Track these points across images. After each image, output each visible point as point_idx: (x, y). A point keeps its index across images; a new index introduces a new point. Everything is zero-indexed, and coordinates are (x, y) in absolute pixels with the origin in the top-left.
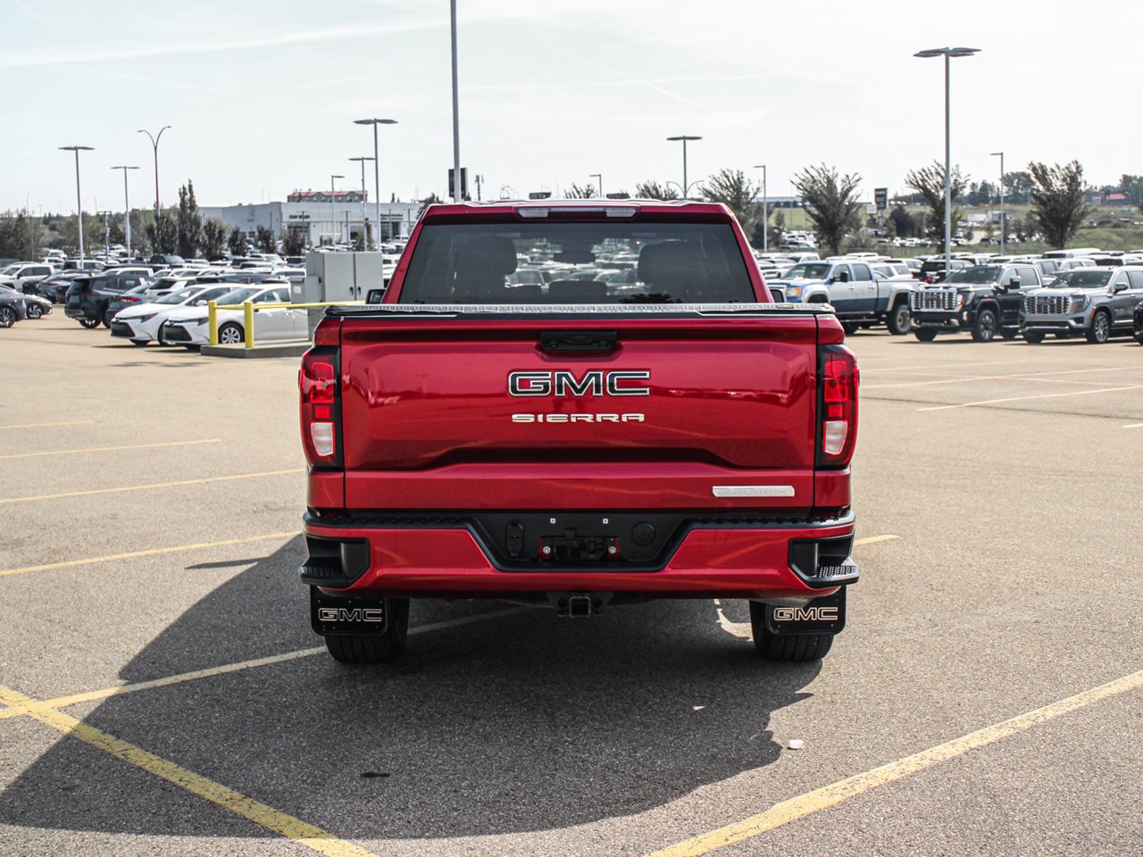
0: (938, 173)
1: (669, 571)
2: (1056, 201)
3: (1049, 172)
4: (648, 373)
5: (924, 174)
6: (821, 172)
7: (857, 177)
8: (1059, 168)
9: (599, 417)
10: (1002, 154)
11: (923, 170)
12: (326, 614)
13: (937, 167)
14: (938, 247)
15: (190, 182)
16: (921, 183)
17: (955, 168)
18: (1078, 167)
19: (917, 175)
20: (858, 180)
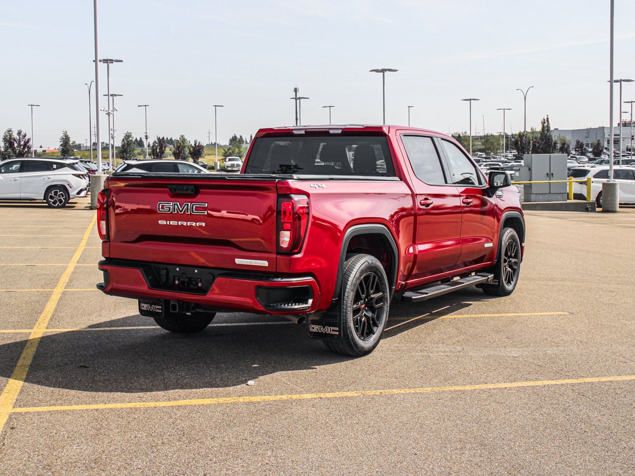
1: (208, 296)
4: (207, 204)
9: (189, 224)
15: (548, 116)
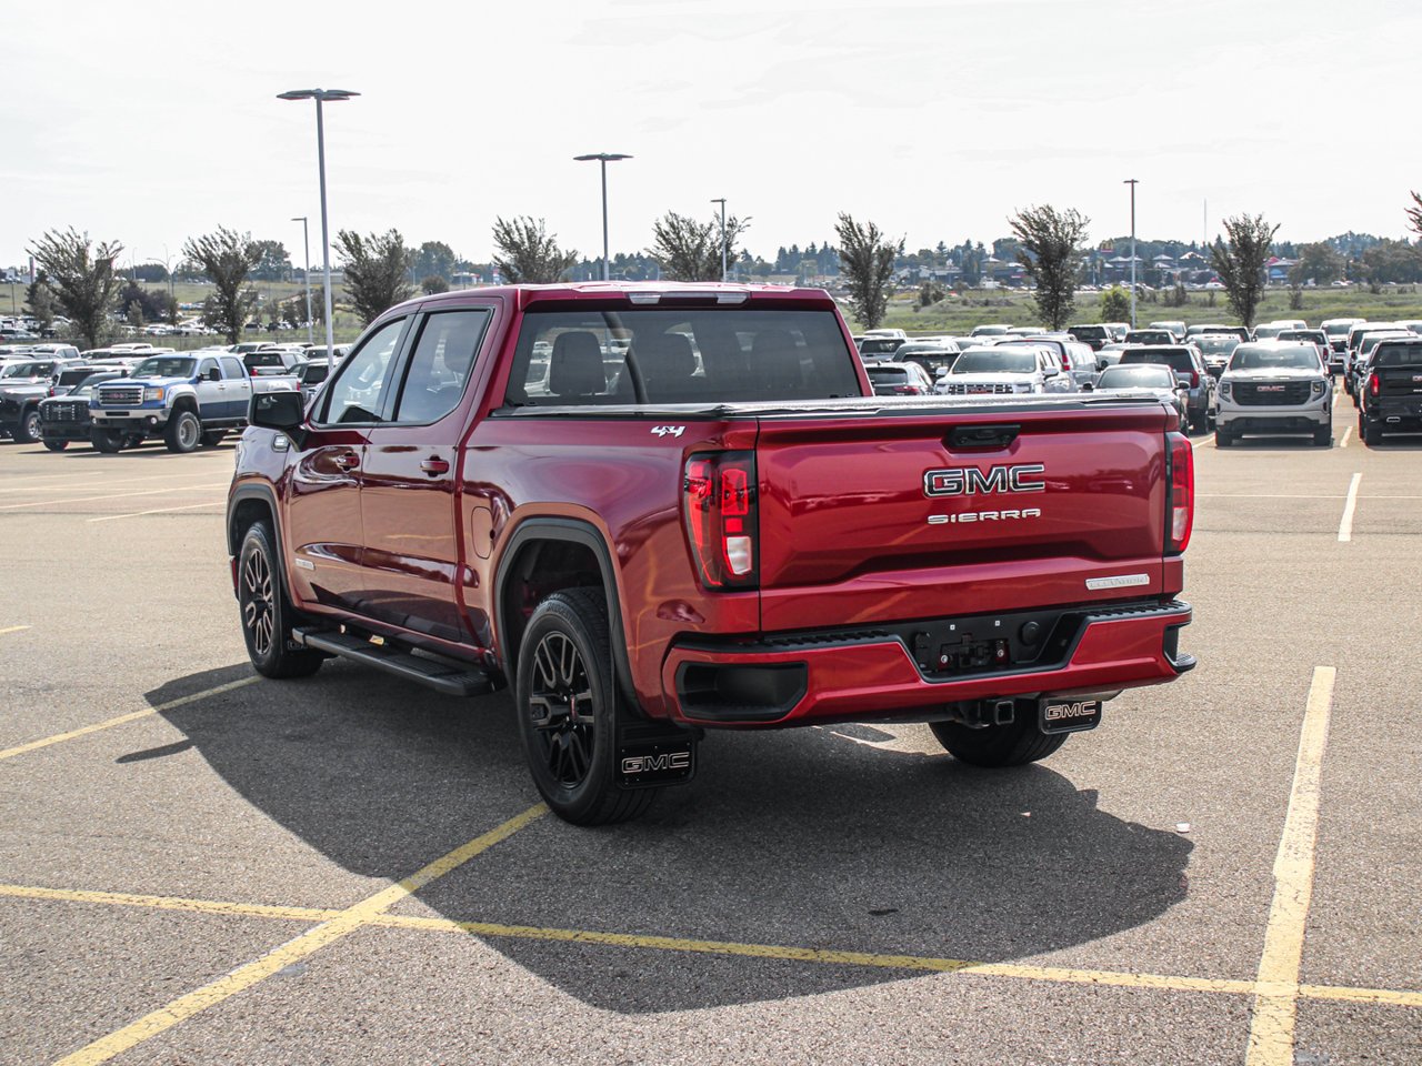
0: (225, 243)
2: (373, 278)
3: (362, 240)
4: (1042, 465)
5: (206, 242)
6: (68, 239)
7: (116, 246)
8: (373, 237)
9: (1003, 514)
10: (305, 219)
11: (207, 239)
12: (630, 765)
13: (222, 234)
14: (229, 334)
16: (203, 254)
17: (245, 235)
18: (397, 238)
19: (198, 244)
20: (119, 250)
